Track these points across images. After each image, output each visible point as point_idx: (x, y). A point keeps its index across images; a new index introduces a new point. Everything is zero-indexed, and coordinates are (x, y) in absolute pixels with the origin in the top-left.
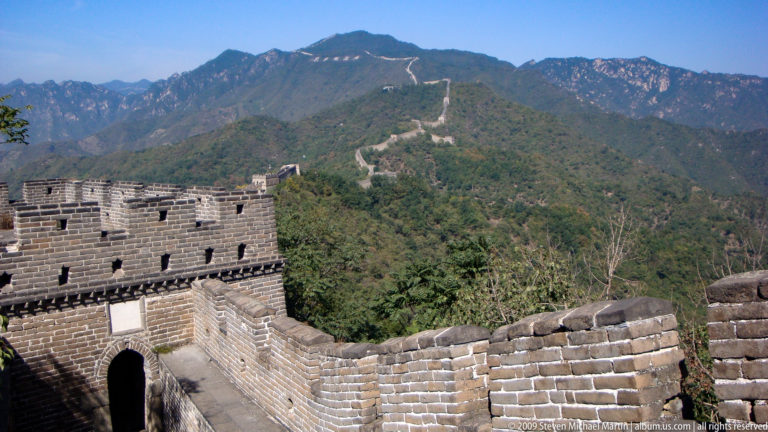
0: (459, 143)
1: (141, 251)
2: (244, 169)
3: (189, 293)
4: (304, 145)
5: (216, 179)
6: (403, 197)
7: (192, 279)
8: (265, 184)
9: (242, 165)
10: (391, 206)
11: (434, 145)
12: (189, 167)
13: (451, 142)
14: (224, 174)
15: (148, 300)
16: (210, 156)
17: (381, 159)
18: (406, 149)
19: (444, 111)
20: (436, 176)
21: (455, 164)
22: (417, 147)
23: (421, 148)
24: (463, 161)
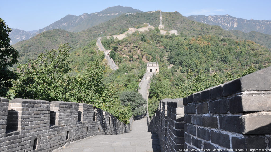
0: (182, 34)
11: (162, 37)
13: (176, 34)
17: (119, 46)
18: (142, 38)
19: (161, 23)
20: (168, 60)
21: (184, 50)
22: (150, 38)
23: (152, 39)
24: (191, 47)
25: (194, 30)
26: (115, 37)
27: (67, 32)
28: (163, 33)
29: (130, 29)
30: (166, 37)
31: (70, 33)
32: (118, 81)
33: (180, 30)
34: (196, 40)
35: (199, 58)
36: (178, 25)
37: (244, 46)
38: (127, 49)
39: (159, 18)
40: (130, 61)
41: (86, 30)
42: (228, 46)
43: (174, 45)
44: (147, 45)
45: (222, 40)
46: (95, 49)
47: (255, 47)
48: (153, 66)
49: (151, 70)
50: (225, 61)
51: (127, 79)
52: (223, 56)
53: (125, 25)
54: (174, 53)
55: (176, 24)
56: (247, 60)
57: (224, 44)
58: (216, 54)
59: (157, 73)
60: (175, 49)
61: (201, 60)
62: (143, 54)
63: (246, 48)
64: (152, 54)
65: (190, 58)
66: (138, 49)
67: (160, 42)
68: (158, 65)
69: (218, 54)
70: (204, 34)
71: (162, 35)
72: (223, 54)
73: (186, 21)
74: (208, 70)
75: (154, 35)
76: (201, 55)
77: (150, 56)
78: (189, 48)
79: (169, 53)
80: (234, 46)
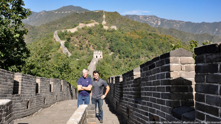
0: (120, 29)
13: (115, 29)
17: (72, 38)
18: (89, 32)
19: (104, 20)
20: (109, 49)
21: (122, 41)
22: (96, 32)
24: (127, 39)
25: (129, 26)
26: (68, 30)
27: (29, 25)
28: (106, 28)
29: (80, 24)
30: (108, 31)
31: (32, 27)
32: (72, 65)
33: (118, 26)
34: (131, 34)
35: (133, 48)
36: (117, 22)
37: (165, 39)
38: (78, 40)
39: (103, 16)
40: (80, 49)
41: (44, 24)
42: (153, 39)
43: (114, 38)
45: (149, 35)
46: (53, 40)
47: (173, 40)
48: (99, 53)
49: (97, 56)
50: (151, 50)
51: (78, 64)
52: (150, 46)
53: (76, 21)
54: (114, 43)
55: (116, 21)
56: (167, 50)
57: (151, 38)
58: (145, 44)
59: (102, 59)
60: (115, 41)
61: (134, 49)
62: (90, 44)
63: (166, 40)
64: (97, 44)
65: (126, 47)
66: (87, 40)
67: (104, 35)
68: (102, 52)
69: (147, 44)
70: (136, 29)
72: (150, 45)
73: (123, 19)
74: (139, 57)
75: (99, 29)
76: (134, 45)
77: (96, 46)
78: (125, 40)
79: (110, 44)
80: (158, 39)
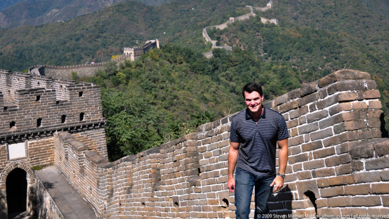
0: (282, 23)
1: (26, 117)
2: (119, 41)
3: (52, 138)
4: (165, 24)
5: (98, 49)
6: (237, 65)
7: (54, 131)
8: (133, 54)
9: (118, 39)
10: (227, 72)
11: (262, 25)
12: (77, 40)
13: (275, 23)
14: (104, 45)
15: (29, 142)
16: (93, 31)
17: (222, 36)
18: (241, 28)
21: (278, 40)
22: (250, 27)
23: (252, 27)
24: (284, 38)
26: (217, 27)
27: (145, 5)
28: (264, 21)
29: (230, 18)
30: (266, 26)
38: (228, 38)
42: (318, 38)
43: (270, 36)
44: (245, 35)
45: (315, 32)
47: (345, 39)
52: (307, 47)
57: (315, 36)
62: (240, 43)
63: (334, 40)
64: (248, 44)
66: (237, 39)
67: (260, 31)
71: (263, 24)
75: (255, 23)
78: (282, 39)
80: (323, 38)
